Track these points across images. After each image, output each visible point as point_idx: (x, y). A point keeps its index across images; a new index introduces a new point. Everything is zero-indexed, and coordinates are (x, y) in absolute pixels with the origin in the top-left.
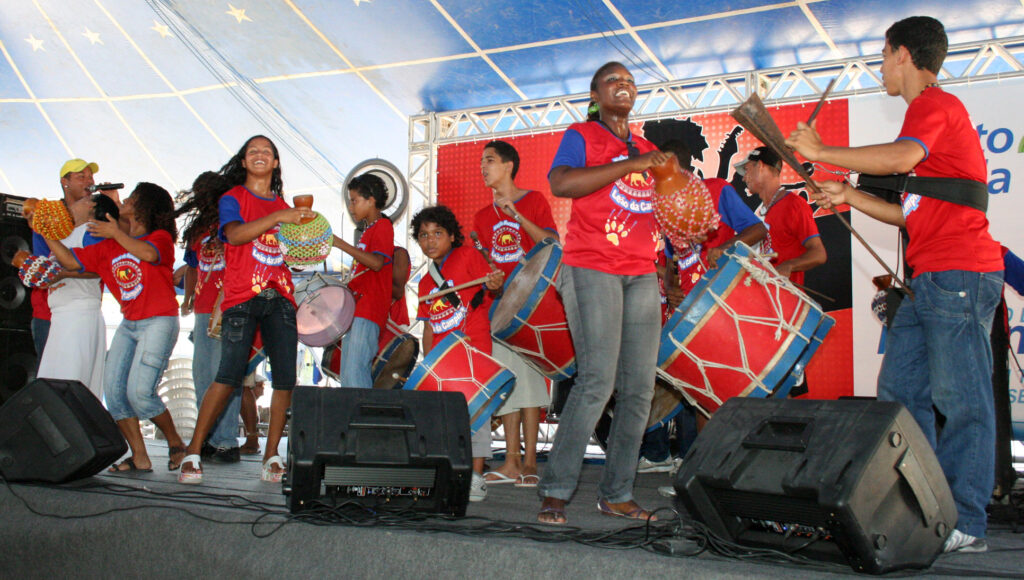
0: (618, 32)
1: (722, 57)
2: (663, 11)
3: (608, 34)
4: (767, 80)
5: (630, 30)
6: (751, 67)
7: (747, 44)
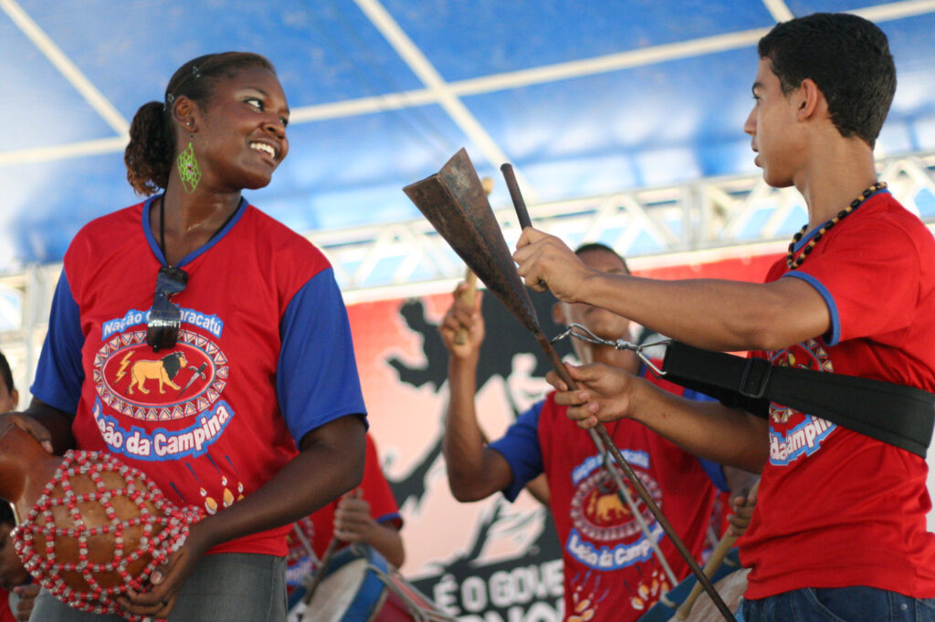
0: (415, 98)
1: (633, 150)
2: (511, 50)
3: (393, 101)
4: (726, 201)
5: (440, 92)
6: (692, 173)
7: (684, 123)
